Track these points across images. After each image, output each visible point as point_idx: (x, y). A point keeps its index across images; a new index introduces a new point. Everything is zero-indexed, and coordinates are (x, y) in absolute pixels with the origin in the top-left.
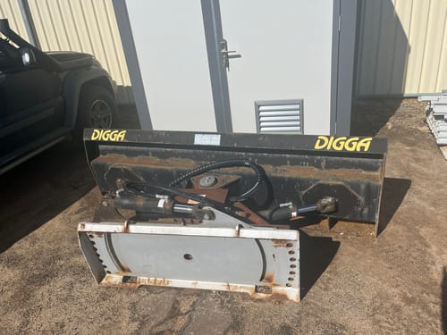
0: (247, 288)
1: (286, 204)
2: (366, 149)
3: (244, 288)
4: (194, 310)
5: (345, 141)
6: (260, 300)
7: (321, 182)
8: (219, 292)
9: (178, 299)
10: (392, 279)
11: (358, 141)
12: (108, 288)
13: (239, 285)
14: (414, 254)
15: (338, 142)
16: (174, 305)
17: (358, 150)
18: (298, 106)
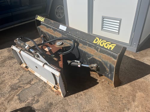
0: (52, 85)
1: (77, 61)
2: (112, 49)
3: (51, 85)
4: (34, 84)
5: (105, 42)
6: (53, 91)
7: (94, 57)
8: (45, 82)
9: (34, 79)
10: (104, 107)
11: (110, 44)
12: (22, 67)
13: (50, 83)
14: (124, 102)
15: (102, 42)
16: (31, 80)
17: (109, 48)
18: (119, 22)
